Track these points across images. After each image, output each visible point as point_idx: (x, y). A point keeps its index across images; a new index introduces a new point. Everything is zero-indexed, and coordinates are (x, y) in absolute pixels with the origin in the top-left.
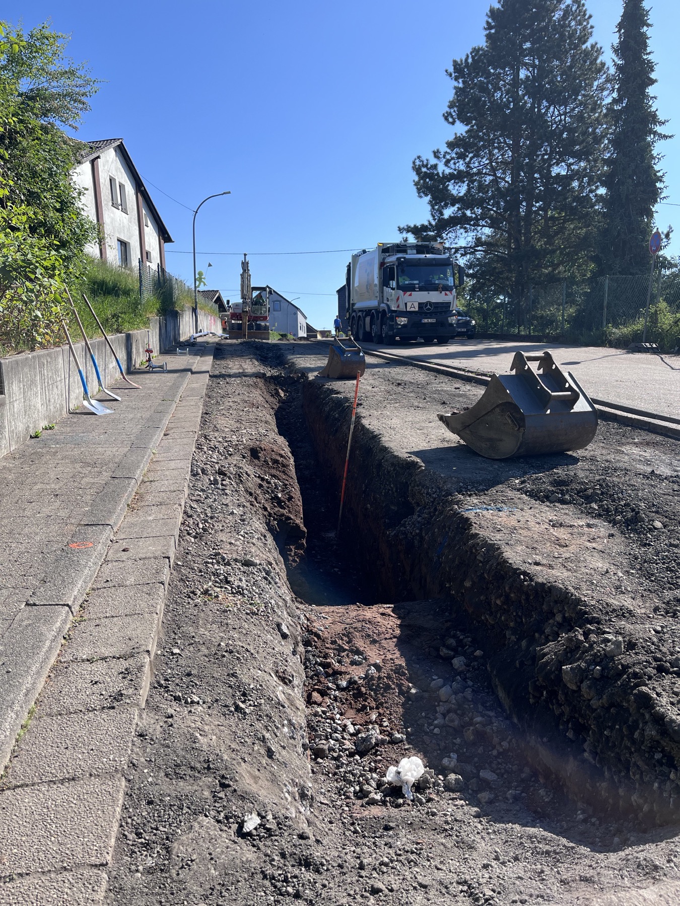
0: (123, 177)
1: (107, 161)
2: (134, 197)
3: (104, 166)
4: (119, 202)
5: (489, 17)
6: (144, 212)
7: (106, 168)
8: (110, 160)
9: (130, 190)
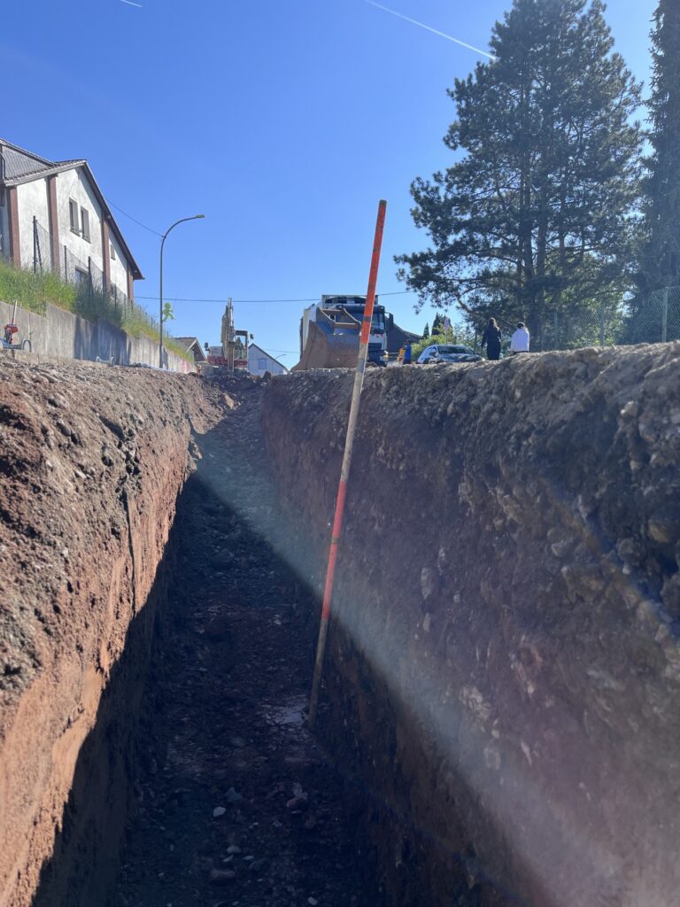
0: (85, 202)
1: (68, 182)
2: (99, 226)
3: (63, 186)
4: (80, 227)
5: (495, 32)
6: (110, 243)
7: (65, 189)
8: (72, 182)
9: (94, 218)
